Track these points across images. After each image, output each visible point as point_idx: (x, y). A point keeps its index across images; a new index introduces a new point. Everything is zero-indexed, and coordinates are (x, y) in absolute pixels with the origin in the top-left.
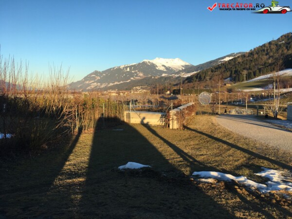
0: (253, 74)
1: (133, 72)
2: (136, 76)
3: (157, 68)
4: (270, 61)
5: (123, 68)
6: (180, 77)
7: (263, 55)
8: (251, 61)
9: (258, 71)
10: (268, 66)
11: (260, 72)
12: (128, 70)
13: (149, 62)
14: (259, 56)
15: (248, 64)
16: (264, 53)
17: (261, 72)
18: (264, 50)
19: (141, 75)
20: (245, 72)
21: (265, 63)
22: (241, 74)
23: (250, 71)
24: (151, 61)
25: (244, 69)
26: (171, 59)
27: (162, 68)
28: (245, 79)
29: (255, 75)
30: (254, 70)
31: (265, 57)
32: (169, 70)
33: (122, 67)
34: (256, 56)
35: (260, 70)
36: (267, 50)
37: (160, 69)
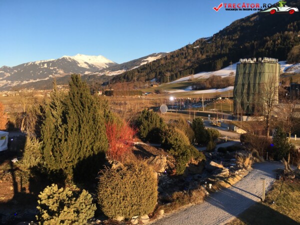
0: (175, 76)
1: (51, 68)
2: (56, 73)
3: (79, 65)
4: (188, 64)
5: (40, 64)
6: (104, 75)
7: (182, 58)
8: (173, 63)
9: (179, 73)
10: (187, 69)
11: (180, 74)
12: (46, 66)
13: (70, 58)
14: (179, 59)
15: (170, 66)
16: (183, 57)
17: (182, 74)
18: (183, 54)
19: (61, 72)
20: (168, 74)
21: (184, 66)
22: (165, 75)
23: (173, 73)
24: (72, 58)
25: (167, 71)
26: (94, 57)
27: (85, 66)
28: (169, 80)
29: (177, 77)
30: (176, 72)
31: (184, 60)
32: (92, 67)
33: (37, 63)
34: (176, 59)
35: (180, 72)
36: (185, 53)
37: (82, 66)
